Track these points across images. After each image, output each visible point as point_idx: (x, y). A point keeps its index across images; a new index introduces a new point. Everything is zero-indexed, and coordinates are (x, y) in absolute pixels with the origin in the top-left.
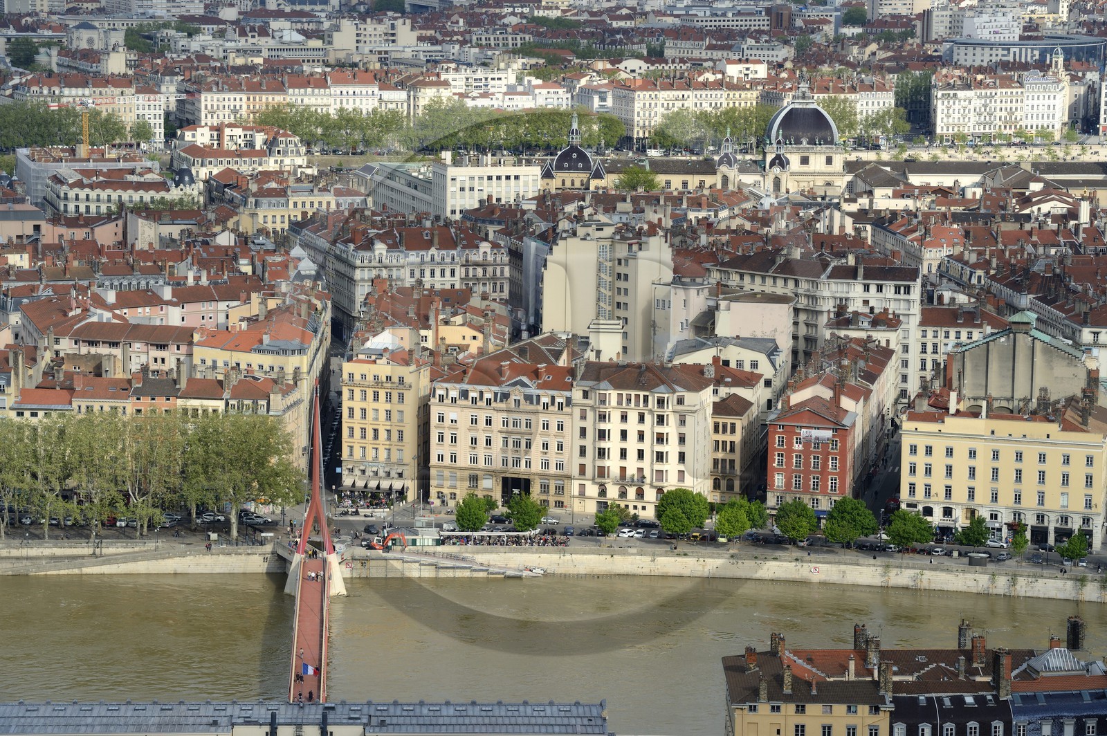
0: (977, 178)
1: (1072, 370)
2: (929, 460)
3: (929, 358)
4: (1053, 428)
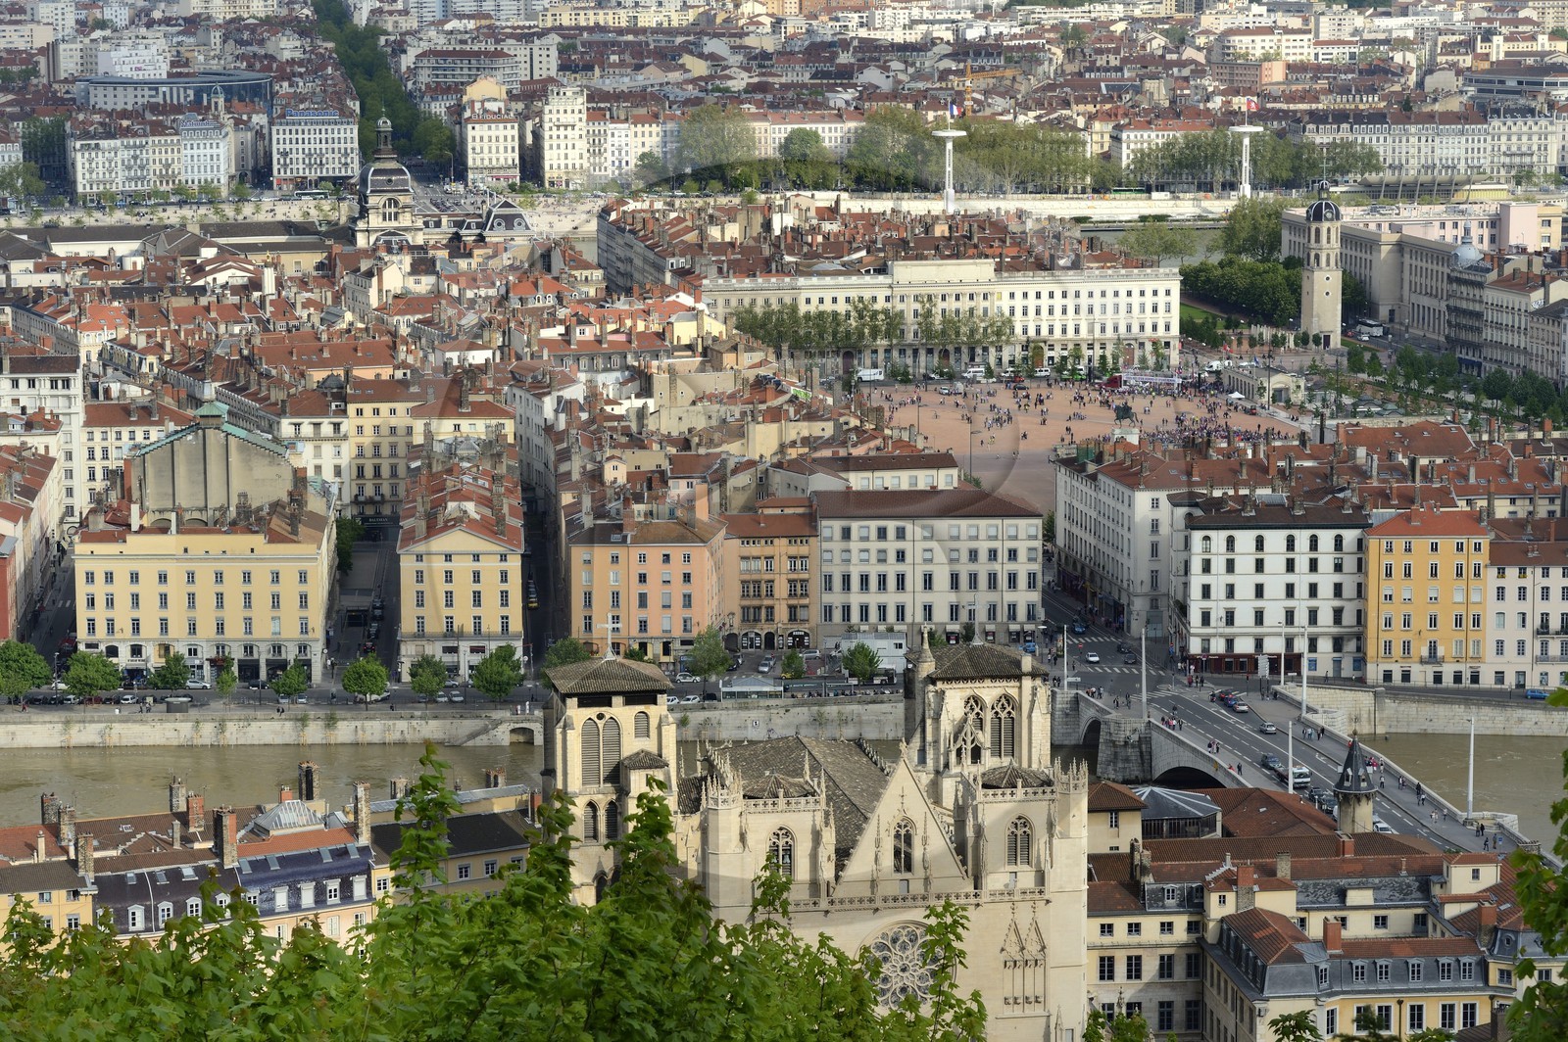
0: (135, 245)
1: (275, 469)
2: (109, 589)
3: (99, 465)
4: (258, 541)
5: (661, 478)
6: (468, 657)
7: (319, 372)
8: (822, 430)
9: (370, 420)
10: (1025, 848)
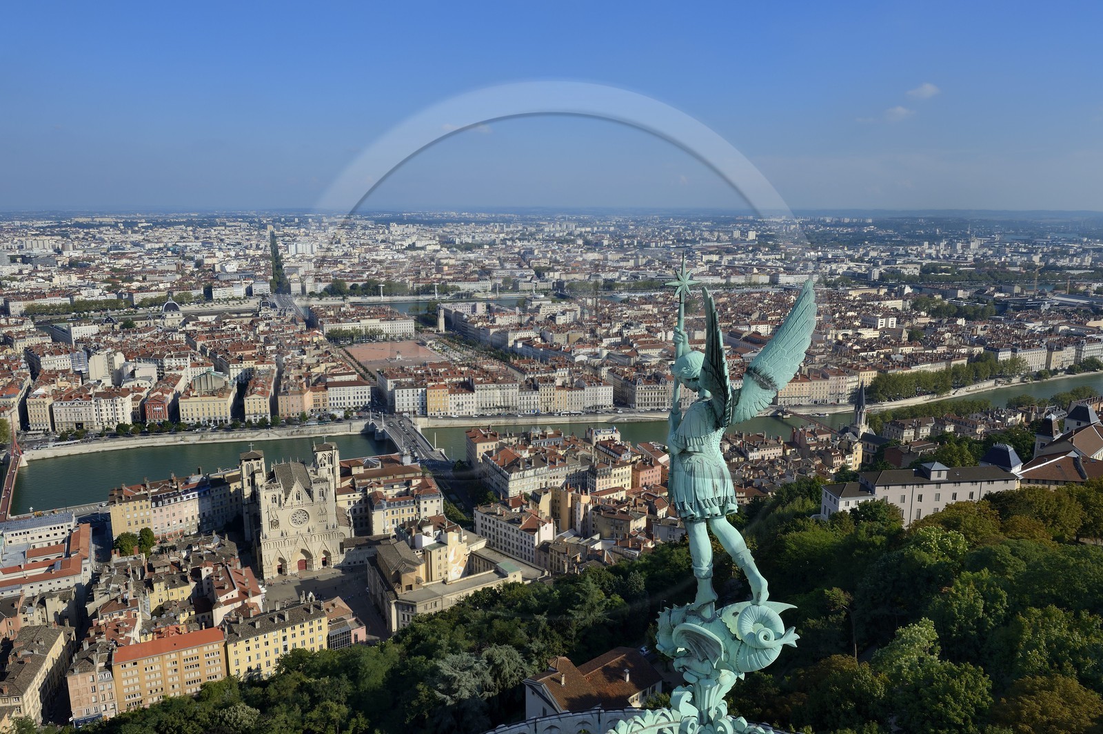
1: (221, 381)
2: (186, 408)
4: (214, 397)
5: (300, 377)
6: (258, 418)
7: (239, 353)
8: (334, 364)
9: (247, 364)
10: (322, 494)
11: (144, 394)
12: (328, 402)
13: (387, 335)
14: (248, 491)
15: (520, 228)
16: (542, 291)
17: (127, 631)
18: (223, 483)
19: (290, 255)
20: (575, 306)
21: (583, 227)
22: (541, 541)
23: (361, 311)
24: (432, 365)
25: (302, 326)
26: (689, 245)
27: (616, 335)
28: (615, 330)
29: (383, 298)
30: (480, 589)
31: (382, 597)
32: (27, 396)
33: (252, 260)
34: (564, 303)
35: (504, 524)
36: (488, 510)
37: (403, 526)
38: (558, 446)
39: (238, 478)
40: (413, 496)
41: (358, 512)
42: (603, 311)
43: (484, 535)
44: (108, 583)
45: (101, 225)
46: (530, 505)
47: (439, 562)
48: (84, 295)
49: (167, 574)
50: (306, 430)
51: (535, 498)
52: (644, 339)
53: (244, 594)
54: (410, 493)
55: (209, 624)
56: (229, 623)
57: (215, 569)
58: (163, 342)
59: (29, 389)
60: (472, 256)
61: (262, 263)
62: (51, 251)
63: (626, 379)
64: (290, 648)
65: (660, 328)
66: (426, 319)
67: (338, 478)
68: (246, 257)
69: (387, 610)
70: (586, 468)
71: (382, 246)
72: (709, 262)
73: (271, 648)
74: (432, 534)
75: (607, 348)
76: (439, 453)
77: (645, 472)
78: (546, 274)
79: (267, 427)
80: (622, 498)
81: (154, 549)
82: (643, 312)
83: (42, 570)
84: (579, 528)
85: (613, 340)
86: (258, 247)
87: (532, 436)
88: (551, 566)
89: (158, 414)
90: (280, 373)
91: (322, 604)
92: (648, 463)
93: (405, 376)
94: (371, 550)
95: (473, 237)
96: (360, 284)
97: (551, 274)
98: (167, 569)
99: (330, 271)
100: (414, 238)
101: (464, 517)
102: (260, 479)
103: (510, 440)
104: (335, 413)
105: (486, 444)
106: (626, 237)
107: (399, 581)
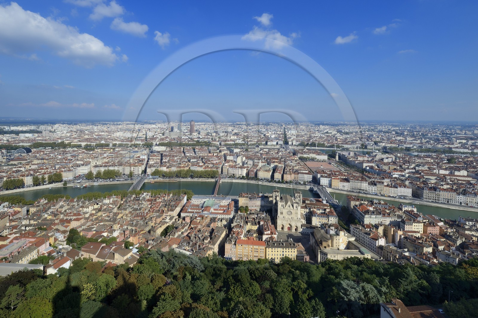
1: (269, 168)
4: (268, 172)
5: (291, 169)
6: (278, 180)
7: (274, 160)
8: (301, 167)
9: (276, 164)
10: (296, 207)
11: (249, 169)
12: (298, 178)
13: (318, 160)
14: (274, 201)
15: (367, 127)
16: (377, 149)
17: (241, 235)
18: (267, 197)
19: (289, 134)
20: (391, 156)
21: (395, 127)
22: (379, 244)
23: (310, 152)
24: (334, 171)
25: (292, 154)
26: (449, 135)
27: (412, 169)
28: (412, 167)
29: (317, 148)
30: (353, 256)
31: (315, 247)
32: (223, 165)
33: (278, 135)
34: (387, 154)
35: (363, 234)
36: (356, 227)
37: (323, 225)
38: (386, 208)
39: (272, 197)
40: (327, 214)
41: (307, 215)
42: (405, 159)
43: (354, 236)
44: (237, 219)
45: (242, 124)
46: (374, 229)
47: (336, 241)
48: (237, 142)
49: (251, 221)
50: (291, 186)
51: (376, 227)
52: (427, 172)
53: (272, 233)
54: (326, 214)
55: (262, 240)
56: (267, 241)
57: (264, 223)
58: (255, 155)
59: (224, 164)
60: (349, 136)
61: (281, 136)
62: (231, 130)
63: (418, 187)
64: (284, 256)
65: (435, 168)
66: (332, 156)
67: (301, 203)
68: (277, 134)
69: (316, 253)
70: (400, 220)
71: (317, 132)
72: (460, 143)
73: (279, 253)
74: (334, 230)
75: (408, 173)
76: (336, 201)
77: (430, 228)
78: (379, 144)
79: (280, 183)
80: (419, 236)
81: (248, 212)
82: (426, 161)
83: (222, 212)
84: (397, 244)
85: (411, 171)
86: (280, 131)
87: (374, 202)
88: (384, 256)
89: (252, 175)
90: (285, 168)
91: (296, 244)
92: (432, 224)
93: (324, 174)
94: (311, 230)
95: (349, 130)
96: (310, 143)
97: (381, 144)
98: (251, 219)
99: (300, 139)
100: (328, 130)
101: (346, 227)
102: (278, 198)
103: (365, 202)
104: (301, 182)
105: (355, 202)
106: (415, 131)
107: (322, 244)
